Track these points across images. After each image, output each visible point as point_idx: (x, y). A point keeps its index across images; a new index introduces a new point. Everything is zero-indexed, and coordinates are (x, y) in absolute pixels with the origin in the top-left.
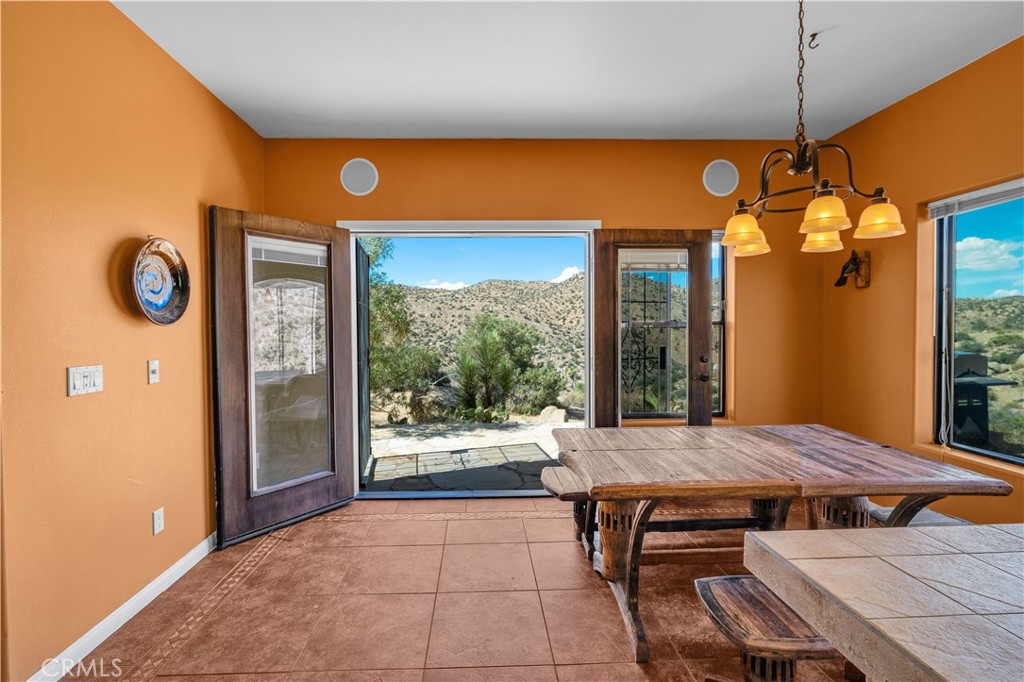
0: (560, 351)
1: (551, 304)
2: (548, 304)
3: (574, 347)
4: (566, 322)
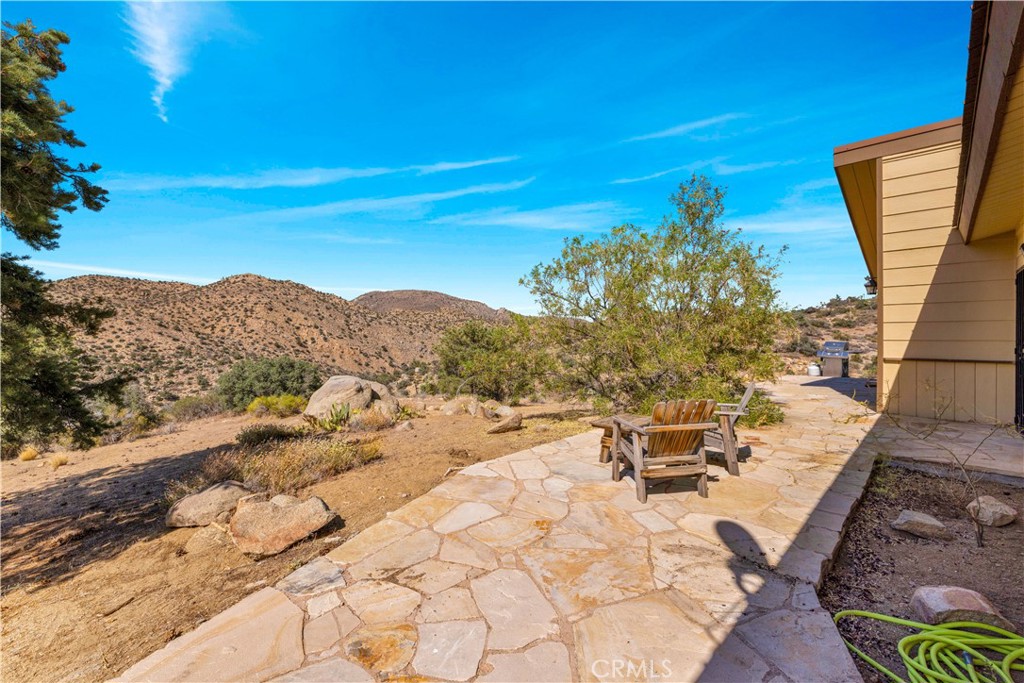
0: (213, 363)
1: (194, 310)
2: (189, 310)
3: (232, 358)
4: (217, 330)
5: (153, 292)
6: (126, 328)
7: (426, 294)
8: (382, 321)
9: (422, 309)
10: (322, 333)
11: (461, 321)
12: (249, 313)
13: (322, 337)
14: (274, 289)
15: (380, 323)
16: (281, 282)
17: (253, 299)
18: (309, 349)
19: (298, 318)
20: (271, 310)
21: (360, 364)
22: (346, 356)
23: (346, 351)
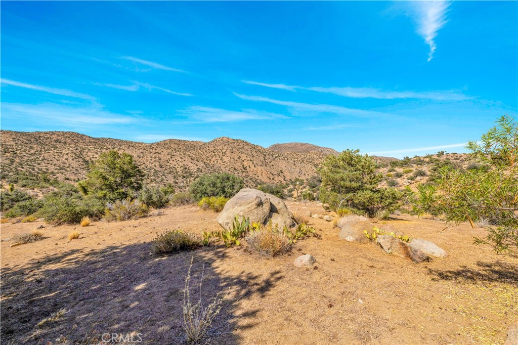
5: (190, 146)
6: (180, 160)
7: (302, 144)
8: (280, 158)
9: (300, 152)
10: (253, 163)
11: (320, 158)
12: (224, 154)
13: (253, 165)
14: (234, 143)
15: (280, 159)
16: (237, 140)
17: (225, 148)
18: (248, 171)
19: (243, 156)
20: (232, 152)
21: (270, 179)
22: (264, 175)
23: (264, 172)
